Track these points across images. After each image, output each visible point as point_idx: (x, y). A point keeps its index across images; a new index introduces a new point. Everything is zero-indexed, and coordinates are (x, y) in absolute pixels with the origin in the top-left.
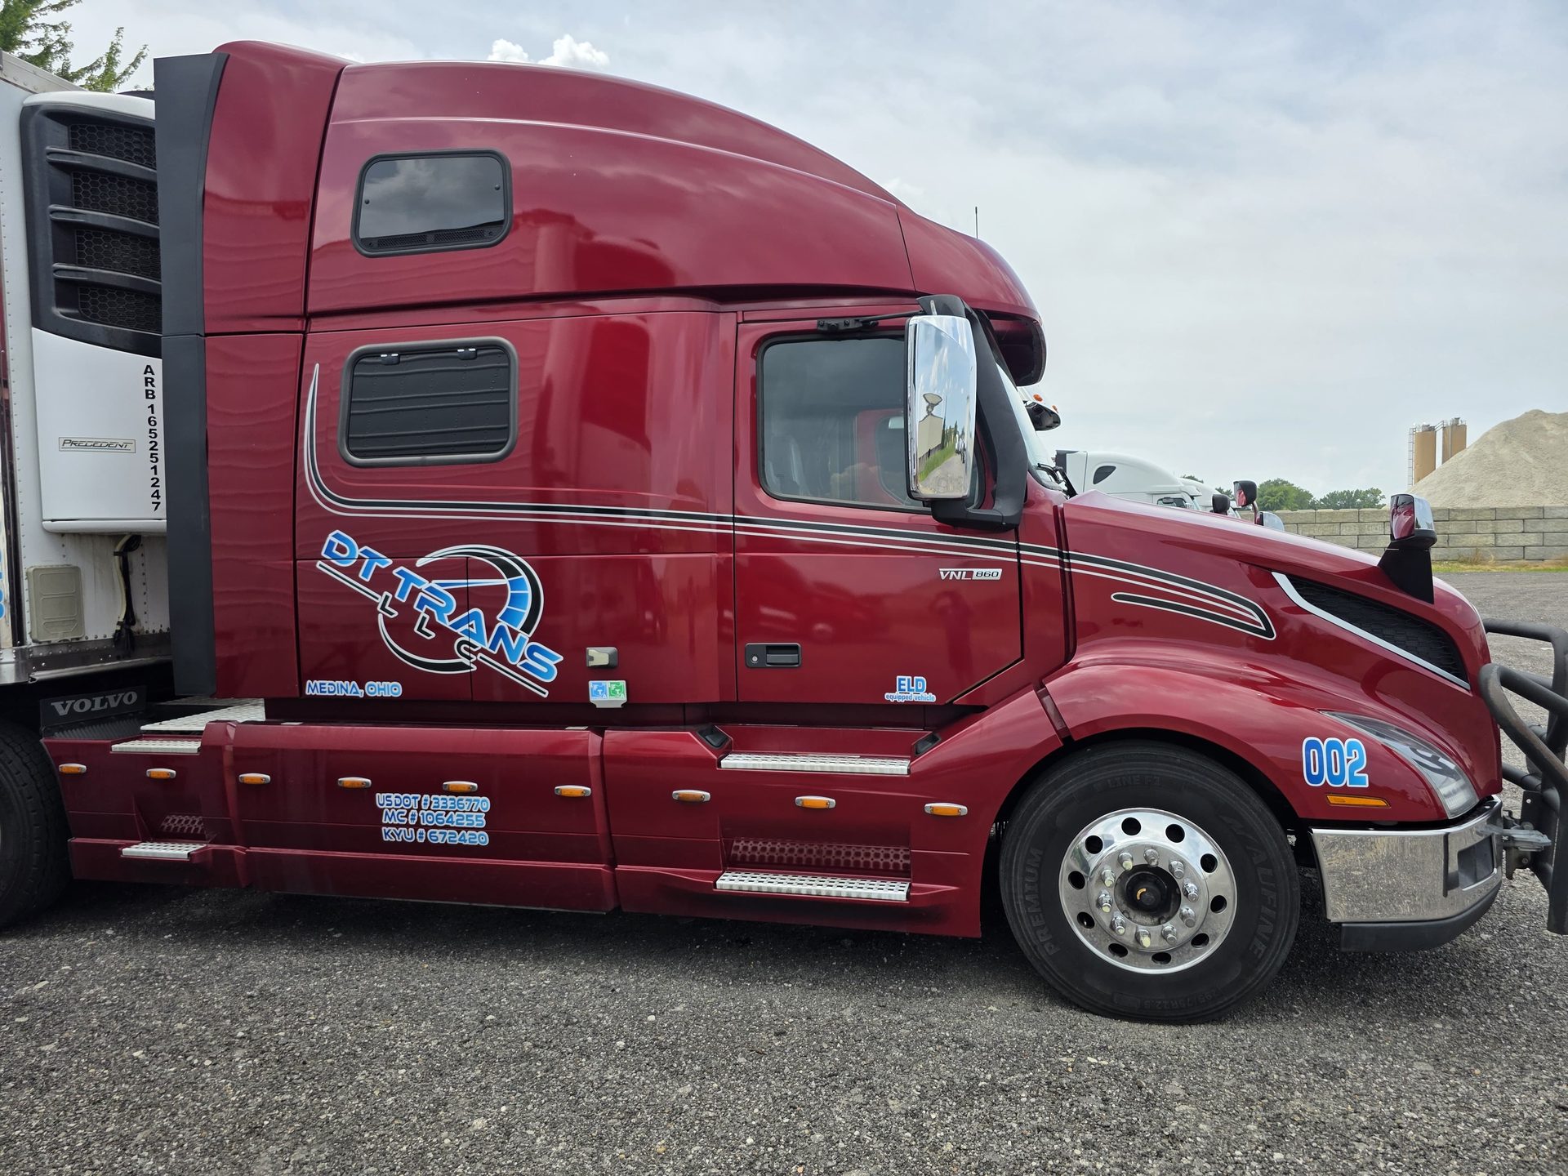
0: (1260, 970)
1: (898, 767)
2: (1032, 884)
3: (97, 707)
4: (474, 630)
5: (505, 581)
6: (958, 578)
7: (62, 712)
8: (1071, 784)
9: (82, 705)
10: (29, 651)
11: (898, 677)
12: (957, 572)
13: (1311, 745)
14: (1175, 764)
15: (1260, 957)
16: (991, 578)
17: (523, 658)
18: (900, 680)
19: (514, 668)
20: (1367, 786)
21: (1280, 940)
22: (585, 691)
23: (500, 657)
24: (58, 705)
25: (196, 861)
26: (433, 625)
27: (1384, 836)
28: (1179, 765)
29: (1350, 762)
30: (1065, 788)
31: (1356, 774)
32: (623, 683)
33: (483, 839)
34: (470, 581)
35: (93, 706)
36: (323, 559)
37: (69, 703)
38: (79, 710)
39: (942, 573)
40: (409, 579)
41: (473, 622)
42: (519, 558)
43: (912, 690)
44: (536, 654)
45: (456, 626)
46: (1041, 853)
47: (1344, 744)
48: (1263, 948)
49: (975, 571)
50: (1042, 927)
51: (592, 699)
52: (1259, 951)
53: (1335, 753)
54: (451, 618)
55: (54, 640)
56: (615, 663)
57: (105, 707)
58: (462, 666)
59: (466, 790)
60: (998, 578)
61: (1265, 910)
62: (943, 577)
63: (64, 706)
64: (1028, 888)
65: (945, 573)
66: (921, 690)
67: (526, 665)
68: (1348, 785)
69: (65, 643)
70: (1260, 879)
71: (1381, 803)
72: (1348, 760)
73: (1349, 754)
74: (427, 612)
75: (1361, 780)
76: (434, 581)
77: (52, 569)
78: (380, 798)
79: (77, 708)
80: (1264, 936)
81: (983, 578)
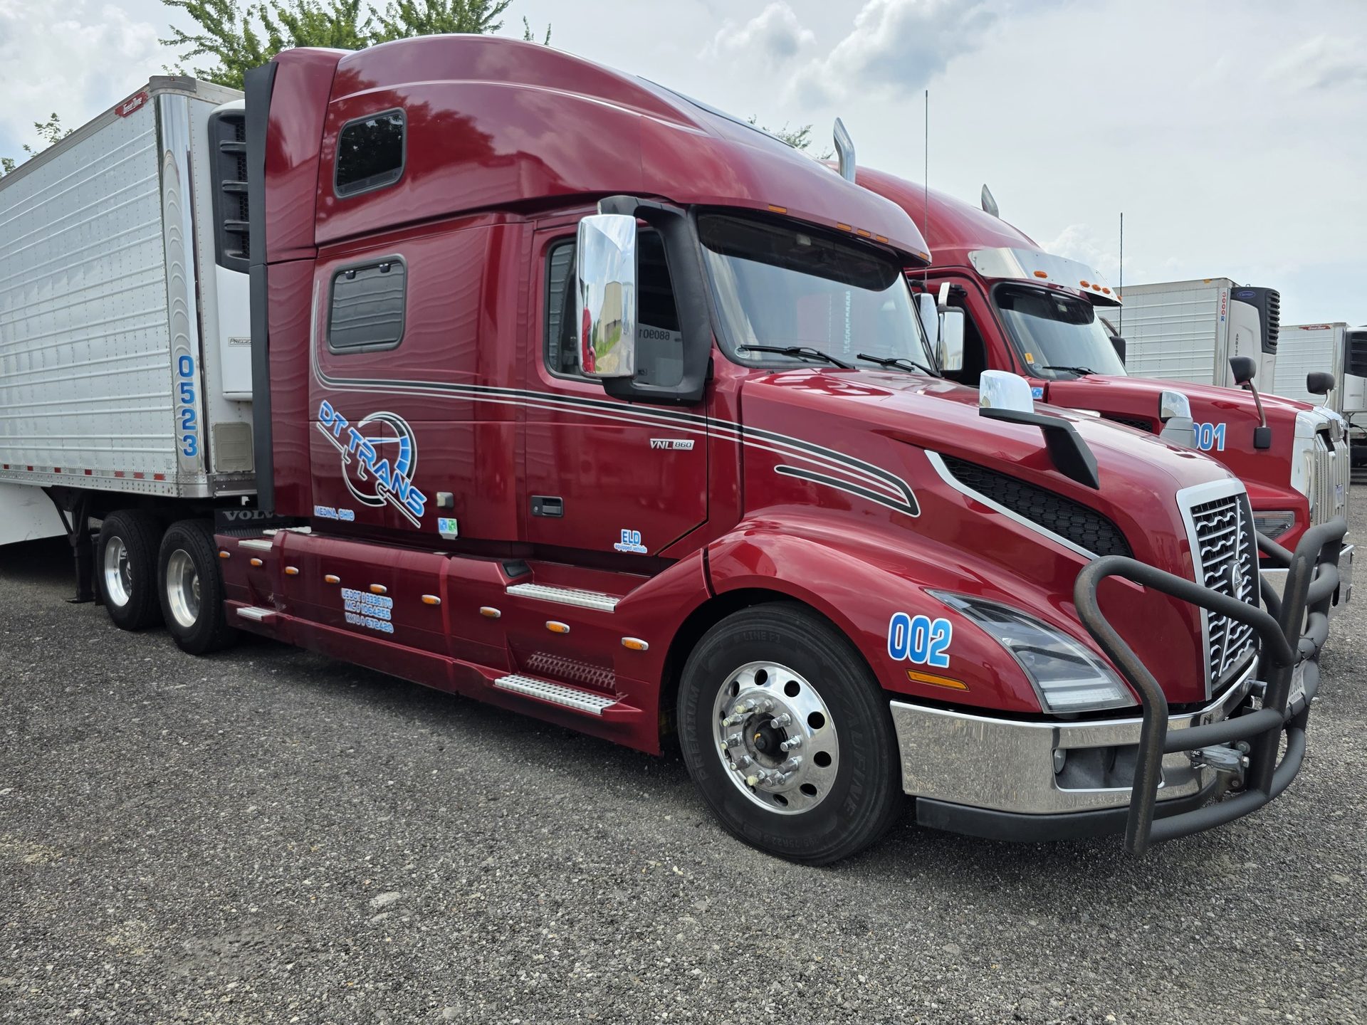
0: (852, 827)
1: (606, 603)
2: (691, 716)
3: (256, 517)
4: (384, 475)
5: (397, 440)
6: (663, 447)
7: (231, 518)
8: (721, 633)
9: (245, 515)
10: (214, 477)
11: (623, 530)
12: (662, 442)
13: (899, 620)
14: (795, 625)
15: (851, 814)
16: (686, 448)
17: (408, 498)
18: (624, 533)
19: (403, 504)
20: (947, 666)
21: (869, 802)
22: (436, 526)
23: (396, 496)
24: (228, 514)
25: (266, 621)
26: (367, 471)
27: (964, 719)
28: (797, 627)
29: (934, 641)
30: (716, 636)
31: (937, 654)
32: (455, 521)
33: (389, 628)
34: (383, 438)
35: (253, 516)
36: (319, 421)
37: (236, 512)
38: (243, 518)
39: (652, 443)
40: (356, 436)
41: (384, 470)
42: (405, 422)
43: (631, 542)
44: (414, 495)
45: (376, 471)
46: (698, 690)
47: (932, 622)
48: (854, 806)
49: (675, 441)
50: (698, 755)
51: (441, 532)
52: (851, 809)
53: (920, 630)
54: (374, 465)
55: (230, 471)
56: (451, 504)
57: (263, 517)
58: (378, 501)
59: (380, 591)
60: (691, 448)
61: (857, 772)
62: (653, 446)
63: (232, 514)
64: (689, 719)
65: (654, 442)
66: (637, 543)
67: (409, 503)
68: (929, 663)
69: (236, 473)
70: (853, 742)
71: (960, 686)
72: (932, 639)
73: (935, 633)
74: (364, 461)
75: (942, 660)
76: (367, 438)
77: (229, 424)
78: (344, 590)
79: (241, 516)
80: (855, 796)
81: (680, 448)
